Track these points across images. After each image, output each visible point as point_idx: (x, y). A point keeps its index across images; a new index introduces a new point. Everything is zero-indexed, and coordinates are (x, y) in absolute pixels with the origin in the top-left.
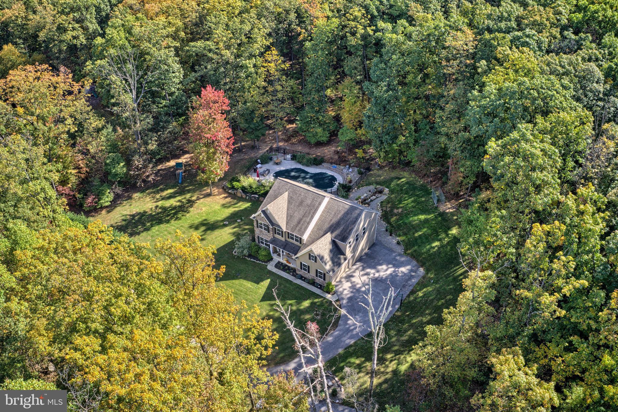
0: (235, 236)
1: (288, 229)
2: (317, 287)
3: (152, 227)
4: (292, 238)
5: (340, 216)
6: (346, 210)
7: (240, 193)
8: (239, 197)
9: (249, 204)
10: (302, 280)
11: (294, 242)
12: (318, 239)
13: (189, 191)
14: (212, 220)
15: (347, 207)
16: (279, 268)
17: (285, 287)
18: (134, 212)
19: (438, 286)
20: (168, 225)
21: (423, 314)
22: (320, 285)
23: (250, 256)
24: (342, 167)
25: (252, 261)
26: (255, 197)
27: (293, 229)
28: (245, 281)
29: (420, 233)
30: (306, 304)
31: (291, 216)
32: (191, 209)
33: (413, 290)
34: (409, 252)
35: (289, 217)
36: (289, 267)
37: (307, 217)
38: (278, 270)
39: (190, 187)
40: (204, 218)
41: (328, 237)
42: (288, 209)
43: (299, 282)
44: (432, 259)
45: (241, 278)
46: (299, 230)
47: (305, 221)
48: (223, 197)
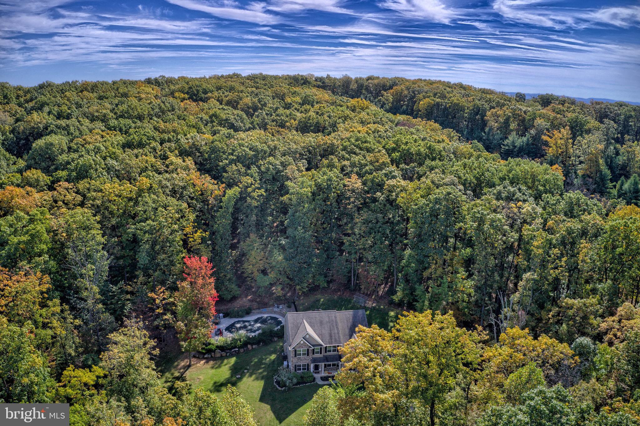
0: (262, 379)
1: (326, 344)
4: (330, 351)
5: (351, 321)
7: (218, 353)
8: (220, 357)
11: (332, 353)
14: (222, 380)
23: (297, 384)
24: (271, 308)
26: (235, 351)
27: (330, 342)
31: (321, 335)
40: (212, 382)
42: (314, 331)
46: (336, 341)
48: (205, 363)
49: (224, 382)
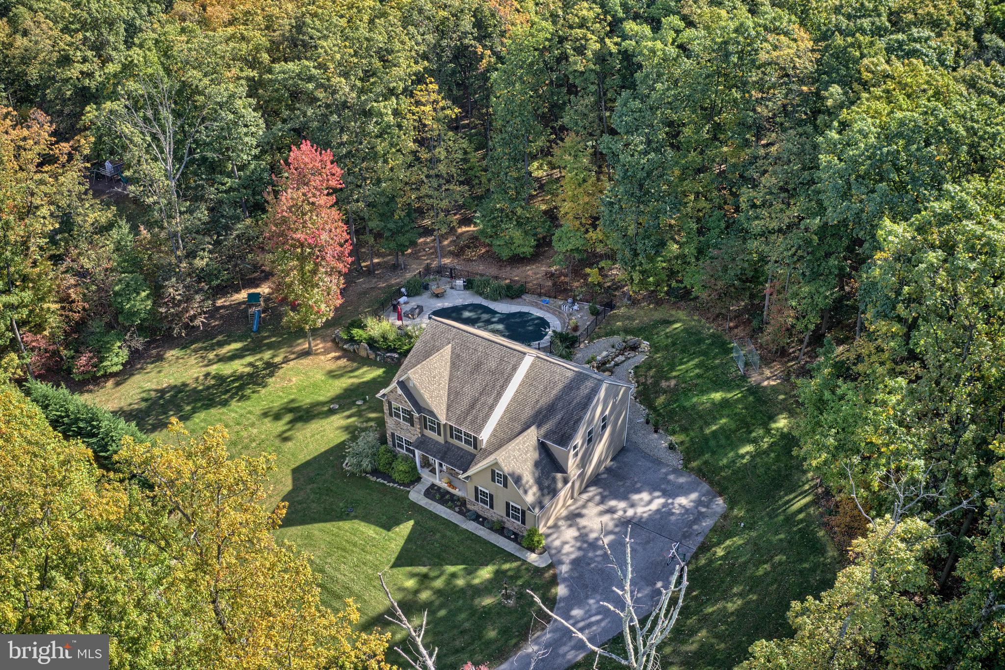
0: (349, 433)
1: (450, 420)
2: (509, 538)
3: (194, 412)
4: (459, 438)
5: (554, 392)
6: (567, 381)
7: (364, 350)
8: (362, 358)
9: (380, 372)
10: (479, 523)
11: (462, 444)
12: (510, 439)
13: (270, 346)
14: (308, 401)
15: (570, 374)
16: (433, 498)
17: (444, 536)
18: (165, 385)
19: (754, 534)
20: (224, 410)
21: (726, 596)
22: (514, 533)
23: (375, 472)
24: (561, 303)
25: (379, 483)
26: (392, 358)
27: (461, 420)
28: (363, 524)
29: (714, 428)
30: (486, 573)
31: (457, 394)
32: (271, 380)
33: (703, 543)
34: (694, 464)
35: (454, 395)
36: (452, 495)
37: (489, 395)
38: (430, 501)
39: (274, 339)
40: (292, 397)
41: (532, 435)
42: (450, 380)
43: (471, 526)
44: (740, 480)
45: (355, 517)
46: (473, 422)
47: (484, 404)
48: (333, 358)
49: (305, 407)
